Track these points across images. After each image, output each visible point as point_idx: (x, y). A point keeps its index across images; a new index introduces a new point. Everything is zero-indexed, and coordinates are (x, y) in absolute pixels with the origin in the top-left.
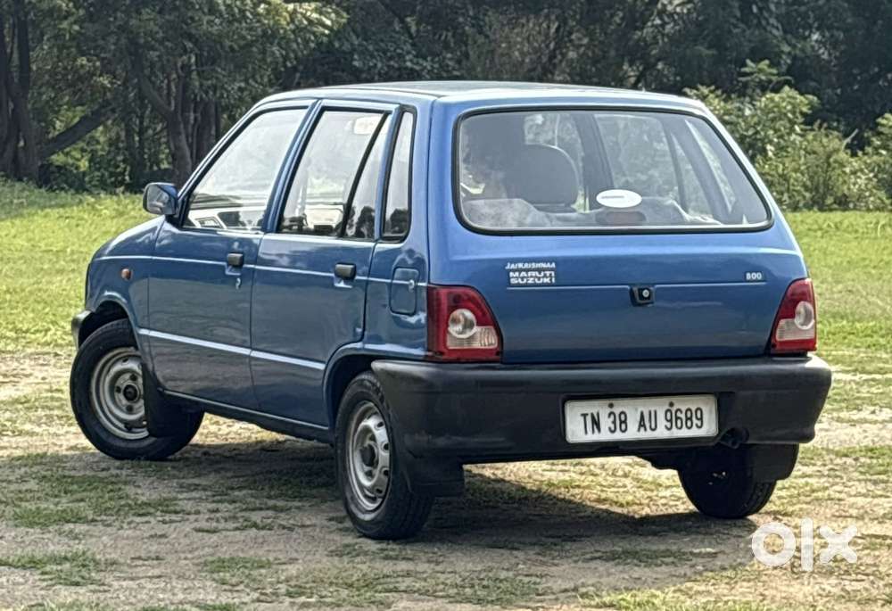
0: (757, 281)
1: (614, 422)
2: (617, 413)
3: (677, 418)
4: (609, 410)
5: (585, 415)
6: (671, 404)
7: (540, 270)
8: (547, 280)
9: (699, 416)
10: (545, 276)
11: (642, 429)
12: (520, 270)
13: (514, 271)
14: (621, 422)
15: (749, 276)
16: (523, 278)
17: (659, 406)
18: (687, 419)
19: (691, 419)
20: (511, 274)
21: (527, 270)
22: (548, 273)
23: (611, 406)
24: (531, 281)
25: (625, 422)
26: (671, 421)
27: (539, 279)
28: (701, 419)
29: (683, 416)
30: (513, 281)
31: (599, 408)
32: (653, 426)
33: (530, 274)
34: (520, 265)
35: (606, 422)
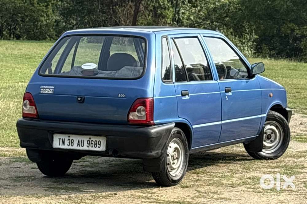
0: (122, 97)
1: (69, 142)
2: (71, 139)
3: (91, 143)
4: (68, 138)
5: (60, 139)
6: (90, 138)
7: (49, 89)
8: (51, 92)
9: (99, 144)
10: (51, 91)
11: (79, 146)
12: (44, 88)
13: (42, 88)
14: (72, 143)
15: (119, 95)
16: (44, 91)
17: (85, 139)
18: (95, 144)
19: (96, 144)
20: (41, 89)
21: (46, 89)
22: (52, 90)
23: (69, 137)
24: (46, 92)
25: (73, 143)
26: (89, 144)
27: (49, 91)
28: (100, 145)
29: (94, 143)
30: (41, 92)
31: (65, 137)
32: (82, 145)
33: (46, 90)
34: (44, 87)
35: (67, 142)
